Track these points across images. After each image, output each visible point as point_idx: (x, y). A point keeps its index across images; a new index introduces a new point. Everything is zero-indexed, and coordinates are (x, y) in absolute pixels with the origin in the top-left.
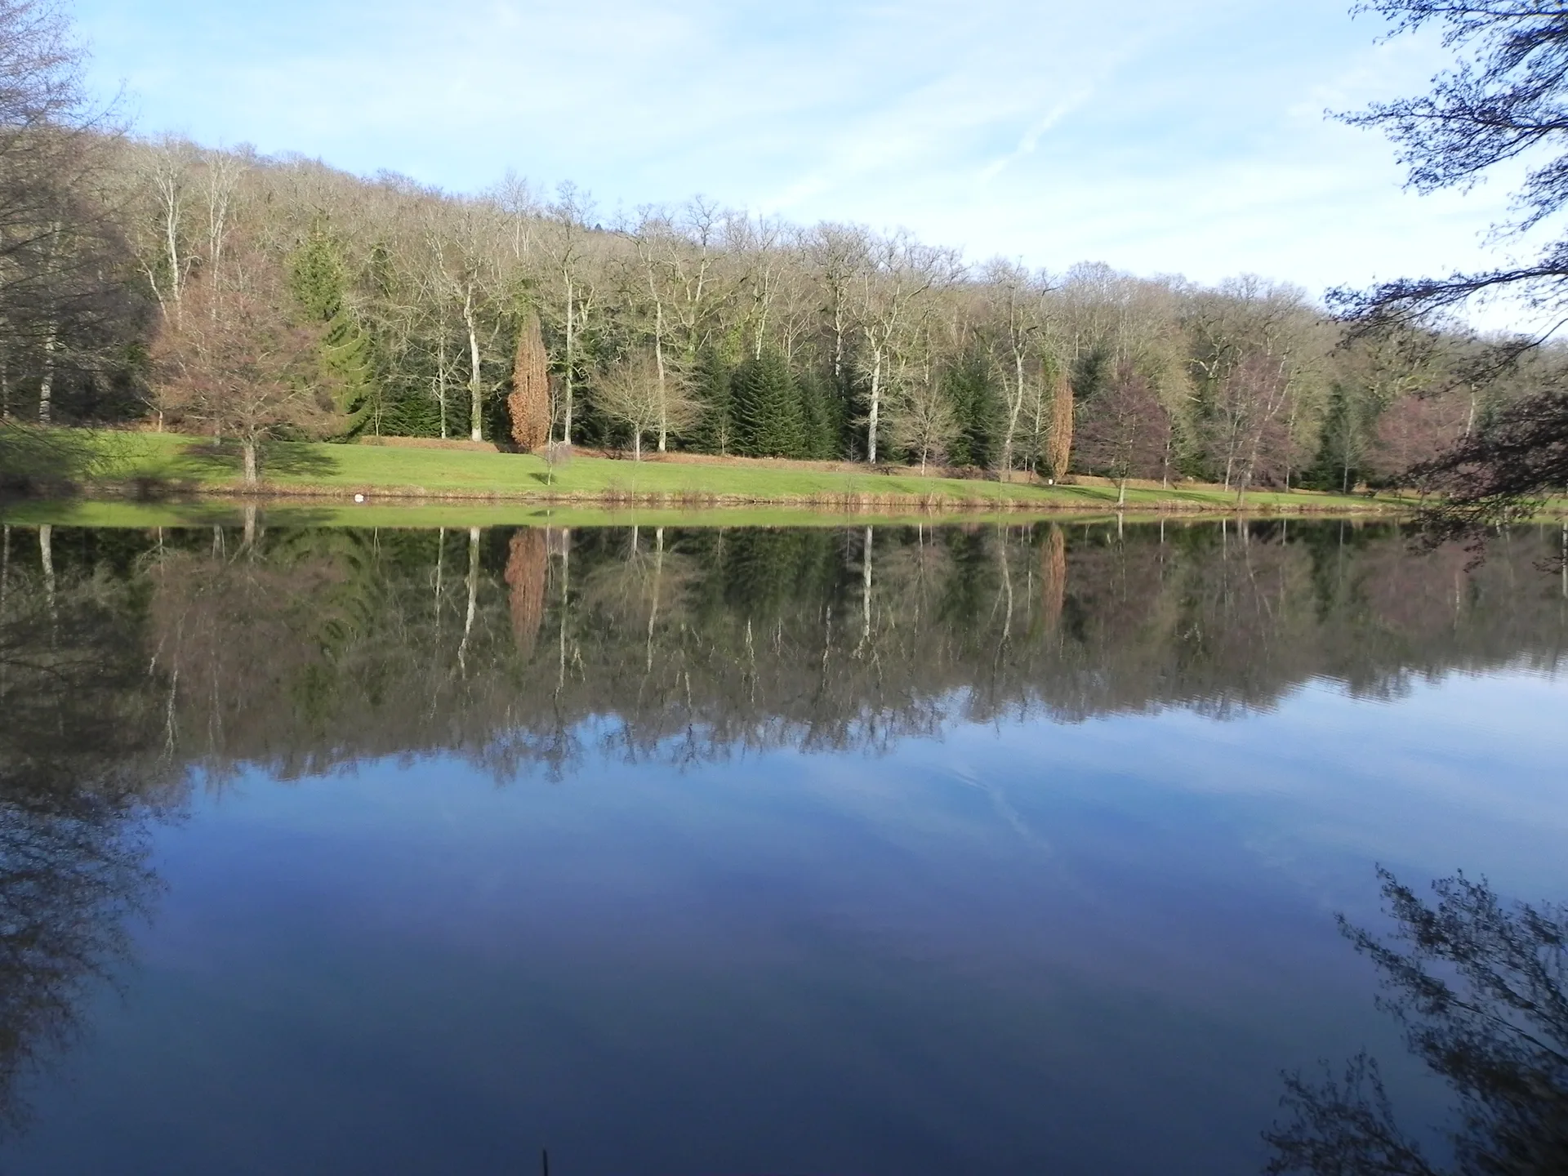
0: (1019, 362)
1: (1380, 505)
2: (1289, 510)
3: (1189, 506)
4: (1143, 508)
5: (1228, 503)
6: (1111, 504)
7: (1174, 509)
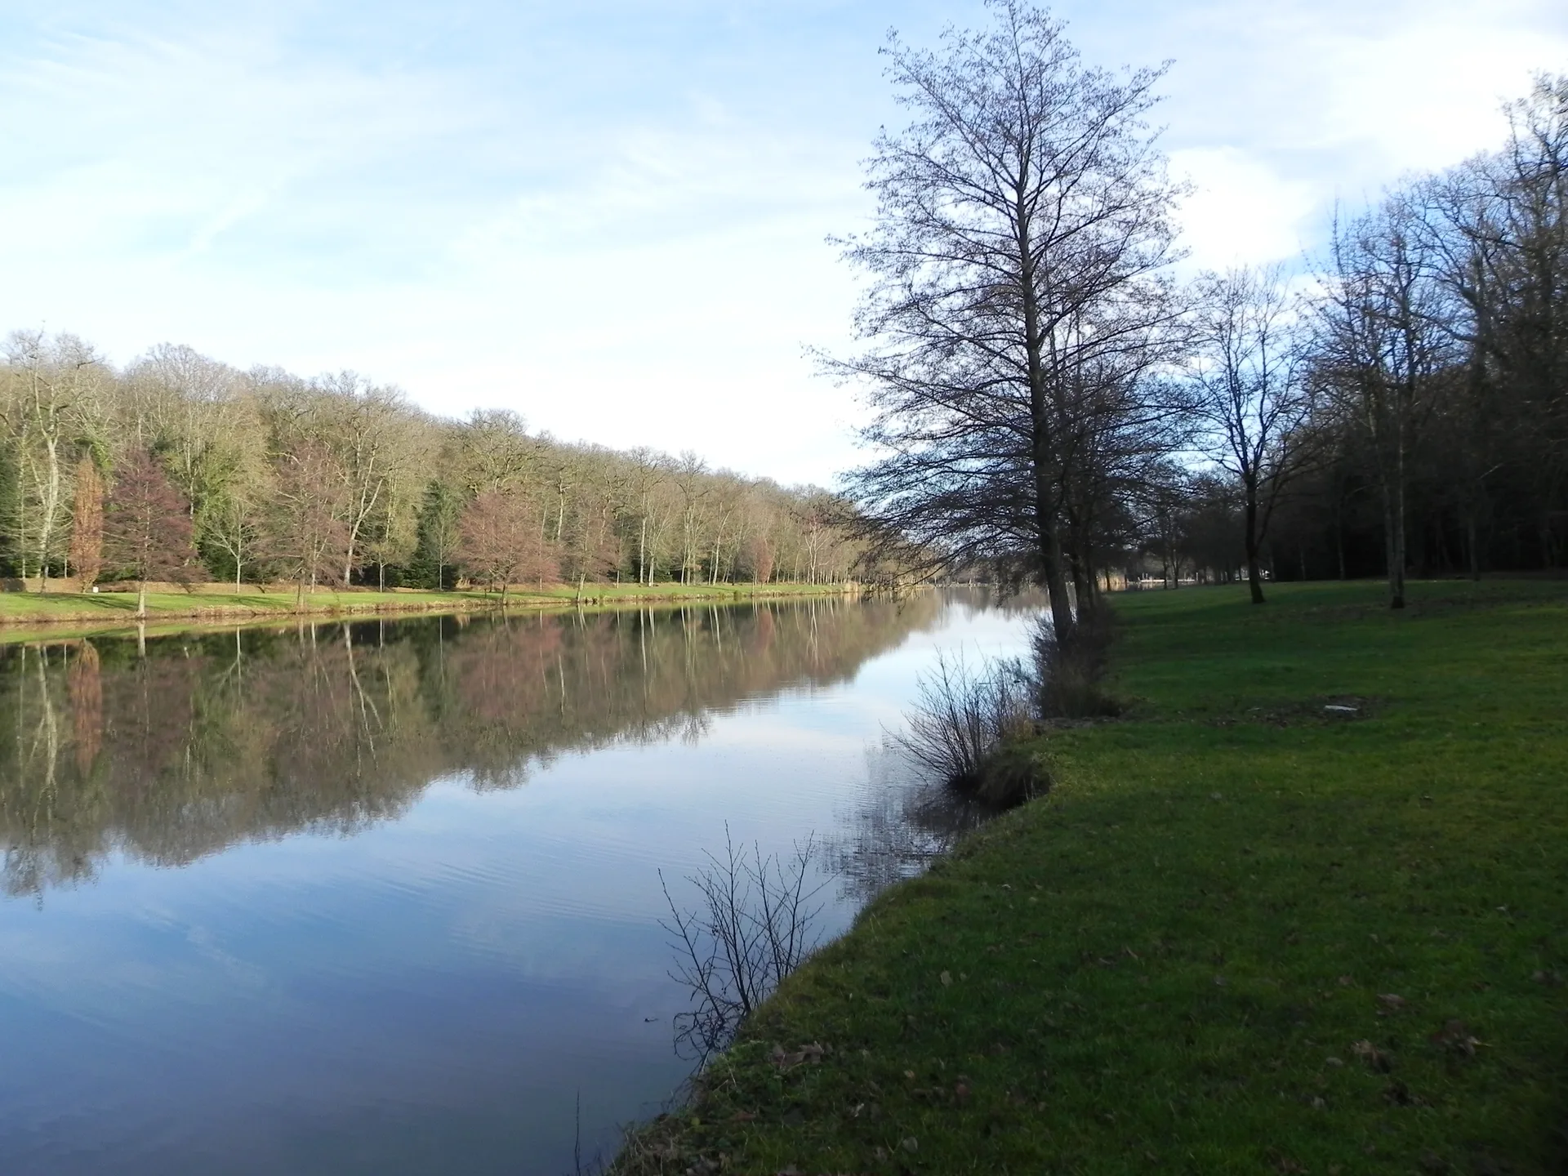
0: (52, 447)
1: (465, 600)
2: (363, 611)
3: (238, 612)
4: (175, 617)
5: (286, 606)
6: (128, 613)
7: (218, 616)
